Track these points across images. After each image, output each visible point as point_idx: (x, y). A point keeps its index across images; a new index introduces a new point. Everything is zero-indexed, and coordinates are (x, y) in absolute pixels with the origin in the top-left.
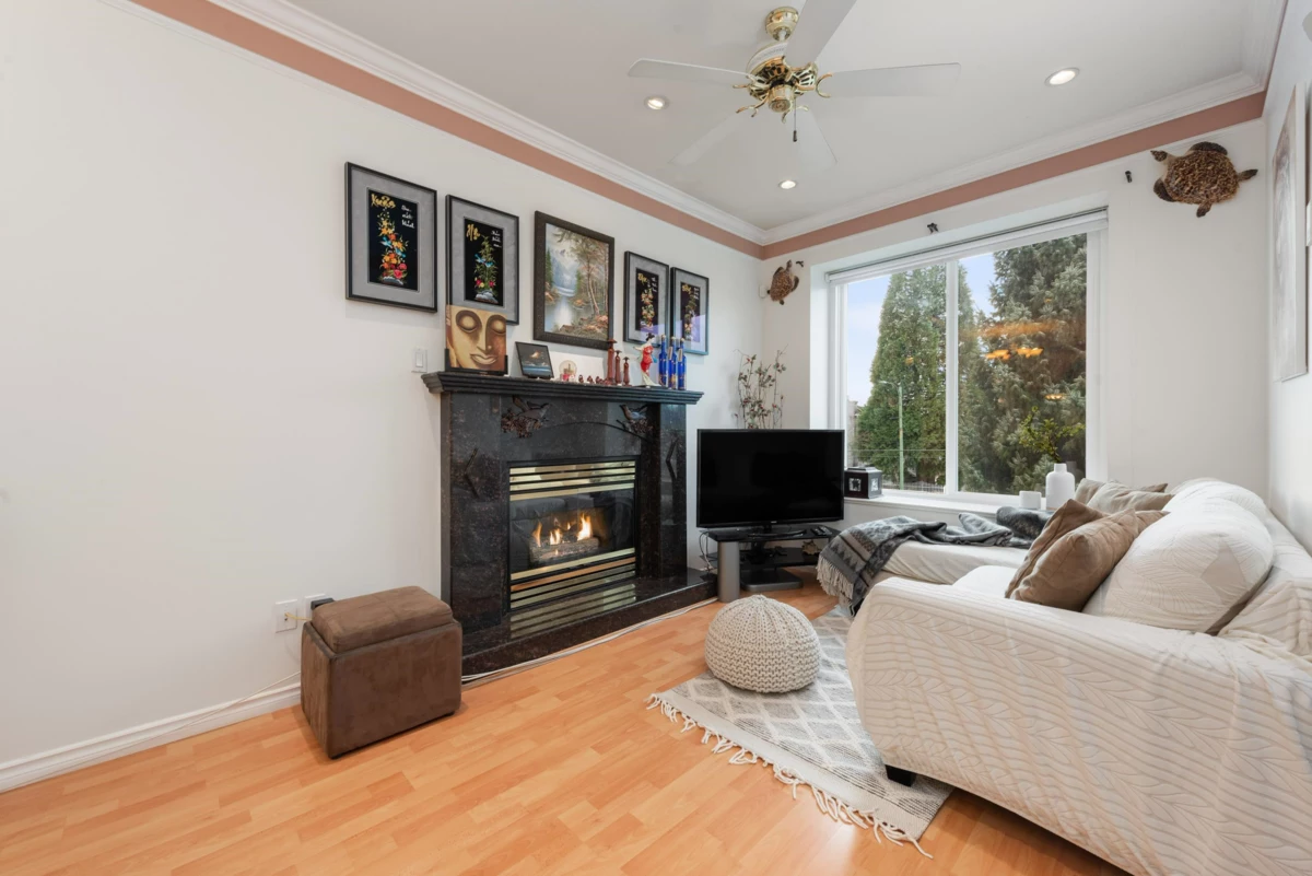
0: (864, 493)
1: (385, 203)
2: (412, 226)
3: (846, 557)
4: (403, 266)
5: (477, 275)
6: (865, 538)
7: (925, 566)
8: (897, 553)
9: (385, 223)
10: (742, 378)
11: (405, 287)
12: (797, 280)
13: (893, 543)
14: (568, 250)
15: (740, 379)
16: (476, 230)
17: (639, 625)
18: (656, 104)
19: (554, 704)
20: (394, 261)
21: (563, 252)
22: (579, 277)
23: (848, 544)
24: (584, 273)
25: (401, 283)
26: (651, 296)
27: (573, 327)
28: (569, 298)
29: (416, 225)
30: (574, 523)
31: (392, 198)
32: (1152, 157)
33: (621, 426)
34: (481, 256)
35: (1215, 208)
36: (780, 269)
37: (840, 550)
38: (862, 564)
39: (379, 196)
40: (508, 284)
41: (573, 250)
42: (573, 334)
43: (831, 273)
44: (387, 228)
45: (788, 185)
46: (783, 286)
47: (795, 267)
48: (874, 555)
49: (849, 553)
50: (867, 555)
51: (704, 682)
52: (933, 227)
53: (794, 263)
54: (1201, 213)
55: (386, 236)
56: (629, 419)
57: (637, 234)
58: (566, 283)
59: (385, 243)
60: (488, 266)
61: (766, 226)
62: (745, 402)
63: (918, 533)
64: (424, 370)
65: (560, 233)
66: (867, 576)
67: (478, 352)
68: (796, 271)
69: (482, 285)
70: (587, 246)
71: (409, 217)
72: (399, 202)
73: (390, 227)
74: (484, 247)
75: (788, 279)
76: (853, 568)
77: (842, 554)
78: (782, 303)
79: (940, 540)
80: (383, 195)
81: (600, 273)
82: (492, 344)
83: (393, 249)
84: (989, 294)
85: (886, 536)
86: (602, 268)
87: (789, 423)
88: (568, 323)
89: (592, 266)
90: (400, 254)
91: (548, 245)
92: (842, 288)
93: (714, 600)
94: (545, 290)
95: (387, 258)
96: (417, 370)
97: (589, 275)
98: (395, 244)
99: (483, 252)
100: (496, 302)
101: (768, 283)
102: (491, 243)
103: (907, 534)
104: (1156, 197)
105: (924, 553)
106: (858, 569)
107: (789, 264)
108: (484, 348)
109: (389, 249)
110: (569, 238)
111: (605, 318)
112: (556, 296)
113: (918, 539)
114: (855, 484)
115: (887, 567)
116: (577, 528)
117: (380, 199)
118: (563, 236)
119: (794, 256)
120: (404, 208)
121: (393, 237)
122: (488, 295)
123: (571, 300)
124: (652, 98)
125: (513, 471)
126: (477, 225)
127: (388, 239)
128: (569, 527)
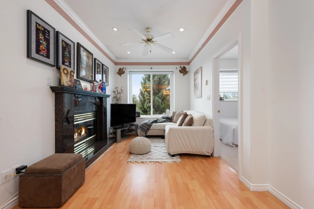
0: (139, 116)
1: (41, 28)
2: (48, 38)
3: (143, 128)
4: (46, 50)
5: (65, 57)
6: (146, 124)
7: (157, 127)
8: (152, 126)
9: (41, 35)
10: (114, 92)
11: (46, 57)
12: (124, 72)
13: (151, 124)
14: (85, 55)
15: (113, 92)
16: (65, 44)
17: (105, 152)
18: (115, 29)
19: (107, 172)
20: (43, 48)
21: (84, 55)
22: (87, 63)
23: (143, 125)
24: (88, 62)
25: (45, 56)
26: (99, 70)
27: (85, 76)
28: (85, 68)
29: (49, 38)
30: (81, 130)
31: (43, 27)
32: (180, 67)
33: (94, 103)
34: (66, 52)
35: (185, 75)
36: (120, 68)
37: (142, 127)
38: (147, 129)
39: (39, 25)
40: (72, 61)
41: (86, 55)
42: (85, 78)
43: (130, 72)
44: (41, 37)
45: (129, 53)
46: (121, 72)
47: (124, 69)
48: (148, 127)
49: (144, 127)
50: (147, 127)
51: (134, 156)
52: (151, 68)
53: (124, 68)
54: (184, 75)
55: (41, 39)
56: (96, 101)
57: (97, 55)
58: (84, 64)
59: (41, 42)
60: (68, 55)
61: (117, 58)
62: (114, 97)
63: (154, 122)
64: (50, 85)
65: (83, 50)
66: (147, 131)
67: (68, 81)
68: (124, 70)
69: (66, 61)
70: (88, 55)
71: (48, 35)
72: (45, 29)
73: (42, 36)
74: (67, 49)
75: (123, 71)
76: (145, 130)
77: (142, 128)
78: (121, 76)
79: (158, 123)
80: (40, 25)
81: (91, 63)
82: (71, 79)
83: (43, 44)
84: (142, 78)
85: (150, 123)
86: (91, 61)
87: (122, 102)
88: (85, 75)
89: (89, 60)
90: (45, 46)
91: (81, 53)
92: (132, 75)
93: (116, 143)
94: (80, 65)
95: (41, 47)
96: (49, 84)
97: (89, 63)
98: (44, 42)
99: (66, 51)
100: (69, 66)
101: (117, 71)
102: (68, 49)
103: (153, 122)
104: (179, 72)
105: (157, 125)
106: (146, 130)
107: (123, 68)
108: (69, 80)
109: (42, 44)
110: (85, 52)
111: (91, 74)
112: (82, 67)
113: (155, 123)
114: (137, 115)
115: (151, 128)
116: (81, 131)
117: (39, 26)
118: (84, 51)
119: (124, 66)
120: (46, 31)
121: (43, 40)
122: (67, 64)
123: (85, 69)
124: (115, 28)
125: (75, 116)
126: (65, 42)
127: (42, 40)
128: (79, 131)
